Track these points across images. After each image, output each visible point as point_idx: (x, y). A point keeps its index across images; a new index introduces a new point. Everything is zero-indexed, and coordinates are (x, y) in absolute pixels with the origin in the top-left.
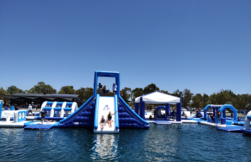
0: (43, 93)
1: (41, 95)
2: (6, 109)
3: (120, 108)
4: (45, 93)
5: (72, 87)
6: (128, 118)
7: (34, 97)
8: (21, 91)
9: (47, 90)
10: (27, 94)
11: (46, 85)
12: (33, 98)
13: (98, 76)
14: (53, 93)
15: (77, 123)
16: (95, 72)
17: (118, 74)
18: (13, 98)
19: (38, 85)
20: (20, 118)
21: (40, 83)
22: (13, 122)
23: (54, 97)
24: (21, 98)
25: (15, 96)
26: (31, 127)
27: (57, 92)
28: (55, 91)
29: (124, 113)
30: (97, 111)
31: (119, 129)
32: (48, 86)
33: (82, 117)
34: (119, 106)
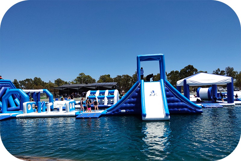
0: (85, 83)
1: (84, 85)
2: (56, 100)
3: (168, 93)
4: (87, 83)
5: (109, 76)
6: (177, 103)
7: (78, 87)
8: (66, 83)
9: (87, 81)
10: (71, 85)
11: (86, 76)
12: (77, 89)
13: (140, 61)
14: (93, 83)
15: (124, 111)
16: (137, 57)
17: (162, 56)
18: (61, 89)
19: (79, 76)
20: (71, 108)
21: (81, 74)
22: (65, 111)
23: (95, 86)
24: (67, 89)
25: (62, 88)
26: (82, 117)
27: (96, 81)
28: (94, 81)
29: (172, 98)
30: (143, 97)
31: (169, 116)
32: (88, 76)
33: (129, 104)
34: (166, 91)
